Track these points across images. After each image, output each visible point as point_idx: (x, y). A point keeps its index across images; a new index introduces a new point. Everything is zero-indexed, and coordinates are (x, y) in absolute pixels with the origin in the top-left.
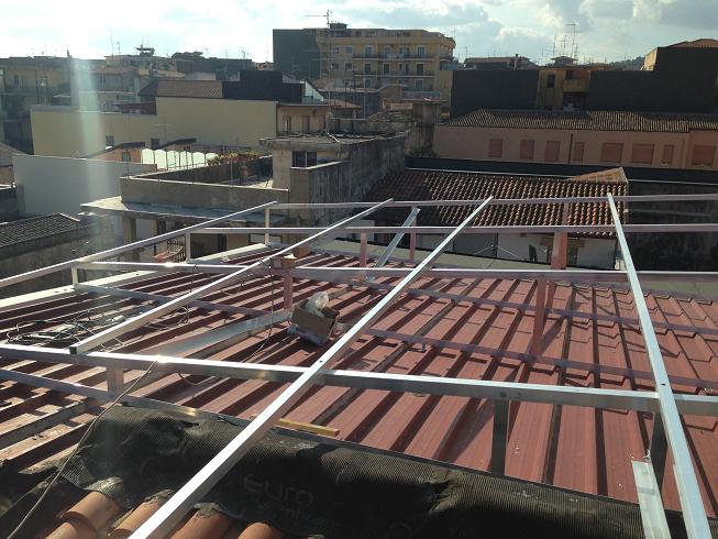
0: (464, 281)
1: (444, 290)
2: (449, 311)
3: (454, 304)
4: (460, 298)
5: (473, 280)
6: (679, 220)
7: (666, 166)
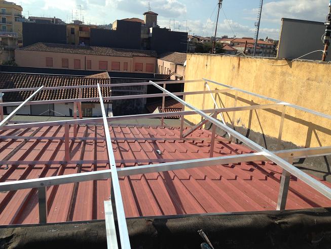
0: (32, 129)
1: (21, 135)
2: (23, 145)
3: (26, 141)
4: (30, 138)
5: (37, 128)
6: (132, 94)
7: (125, 71)
